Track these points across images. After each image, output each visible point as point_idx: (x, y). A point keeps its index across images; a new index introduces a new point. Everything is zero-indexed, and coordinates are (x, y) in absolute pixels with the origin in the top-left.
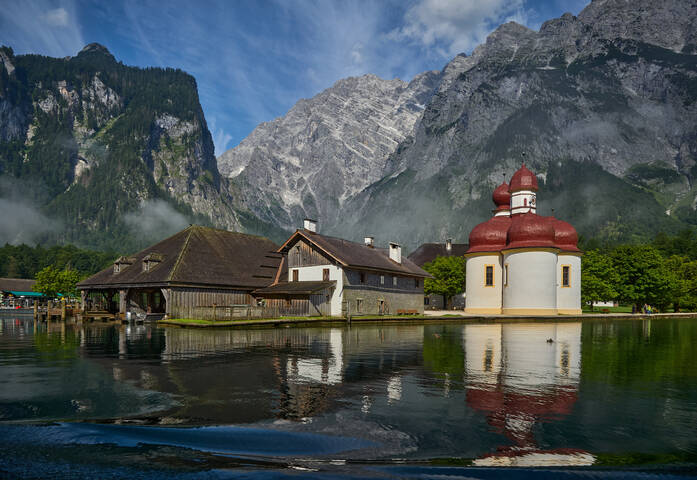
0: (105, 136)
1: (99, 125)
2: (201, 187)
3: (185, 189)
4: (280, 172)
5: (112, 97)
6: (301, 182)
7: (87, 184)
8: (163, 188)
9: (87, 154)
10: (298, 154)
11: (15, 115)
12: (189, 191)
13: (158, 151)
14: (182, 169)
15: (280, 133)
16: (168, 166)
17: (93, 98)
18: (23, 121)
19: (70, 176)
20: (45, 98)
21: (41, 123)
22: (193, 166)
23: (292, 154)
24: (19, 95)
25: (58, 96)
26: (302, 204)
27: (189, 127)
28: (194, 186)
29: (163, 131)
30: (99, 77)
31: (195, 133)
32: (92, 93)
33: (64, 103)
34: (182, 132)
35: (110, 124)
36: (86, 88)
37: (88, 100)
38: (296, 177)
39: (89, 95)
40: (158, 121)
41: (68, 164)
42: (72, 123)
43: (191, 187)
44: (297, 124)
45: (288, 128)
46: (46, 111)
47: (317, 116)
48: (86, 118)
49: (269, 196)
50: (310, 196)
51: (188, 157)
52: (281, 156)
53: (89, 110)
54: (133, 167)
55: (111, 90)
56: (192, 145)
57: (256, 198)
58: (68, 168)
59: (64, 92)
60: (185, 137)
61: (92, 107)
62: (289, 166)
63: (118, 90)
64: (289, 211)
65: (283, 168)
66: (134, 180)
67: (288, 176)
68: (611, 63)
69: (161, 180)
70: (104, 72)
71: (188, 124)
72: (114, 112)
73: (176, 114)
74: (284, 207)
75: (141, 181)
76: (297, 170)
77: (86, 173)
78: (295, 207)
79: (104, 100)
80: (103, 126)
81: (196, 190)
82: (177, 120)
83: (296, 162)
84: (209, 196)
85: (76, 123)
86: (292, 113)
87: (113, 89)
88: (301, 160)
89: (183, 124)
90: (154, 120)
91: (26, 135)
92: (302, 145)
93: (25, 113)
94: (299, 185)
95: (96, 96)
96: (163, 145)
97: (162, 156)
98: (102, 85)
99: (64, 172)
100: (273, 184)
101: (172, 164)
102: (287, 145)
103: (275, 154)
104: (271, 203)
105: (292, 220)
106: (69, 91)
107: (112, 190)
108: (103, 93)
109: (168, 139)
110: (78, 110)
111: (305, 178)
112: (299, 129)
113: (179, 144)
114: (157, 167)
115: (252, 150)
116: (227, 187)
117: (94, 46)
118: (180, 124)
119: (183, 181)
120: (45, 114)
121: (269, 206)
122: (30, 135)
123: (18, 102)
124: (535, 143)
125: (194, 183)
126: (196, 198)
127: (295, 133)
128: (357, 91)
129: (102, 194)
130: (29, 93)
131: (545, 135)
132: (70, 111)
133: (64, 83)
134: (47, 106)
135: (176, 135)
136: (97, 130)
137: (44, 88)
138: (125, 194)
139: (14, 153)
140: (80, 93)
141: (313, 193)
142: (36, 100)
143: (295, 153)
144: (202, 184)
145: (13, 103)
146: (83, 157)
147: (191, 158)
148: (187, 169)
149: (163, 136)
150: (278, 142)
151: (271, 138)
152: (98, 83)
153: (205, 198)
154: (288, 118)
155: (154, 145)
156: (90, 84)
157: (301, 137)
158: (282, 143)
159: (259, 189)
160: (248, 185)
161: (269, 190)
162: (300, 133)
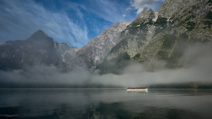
4: (96, 51)
6: (101, 54)
15: (97, 40)
23: (100, 46)
26: (99, 60)
38: (100, 52)
45: (100, 38)
47: (106, 35)
50: (102, 58)
52: (97, 47)
57: (86, 59)
62: (99, 50)
67: (98, 52)
68: (147, 25)
74: (94, 61)
76: (101, 50)
78: (97, 61)
83: (101, 48)
86: (101, 34)
92: (103, 43)
100: (93, 55)
102: (99, 43)
103: (95, 46)
104: (91, 60)
111: (102, 52)
112: (102, 38)
117: (38, 31)
124: (120, 49)
128: (119, 26)
131: (123, 46)
143: (101, 45)
150: (96, 43)
154: (100, 36)
158: (98, 43)
159: (88, 57)
160: (85, 56)
161: (91, 57)
162: (102, 40)
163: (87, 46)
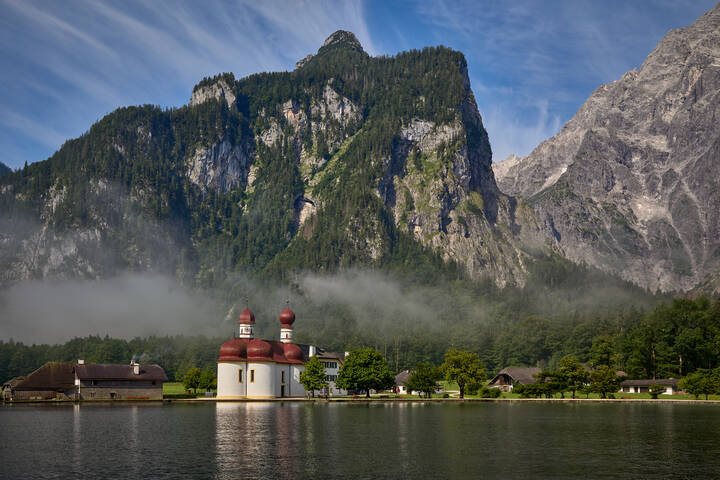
0: (337, 166)
1: (331, 151)
2: (461, 220)
3: (437, 226)
4: (630, 166)
5: (348, 109)
6: (670, 177)
7: (309, 236)
8: (405, 229)
9: (315, 194)
10: (666, 130)
11: (235, 157)
12: (443, 228)
13: (402, 176)
14: (433, 197)
15: (632, 98)
16: (415, 195)
17: (323, 116)
18: (243, 163)
19: (293, 227)
20: (268, 128)
21: (263, 162)
22: (451, 190)
23: (653, 131)
24: (240, 132)
25: (283, 122)
26: (669, 217)
27: (448, 133)
28: (450, 220)
29: (411, 144)
30: (331, 85)
31: (456, 139)
32: (323, 109)
33: (289, 130)
34: (438, 142)
35: (344, 147)
36: (317, 104)
37: (318, 119)
38: (661, 169)
39: (320, 113)
40: (405, 133)
41: (292, 211)
42: (298, 155)
43: (445, 221)
44: (663, 77)
45: (646, 86)
46: (268, 143)
47: (699, 56)
48: (315, 145)
49: (610, 209)
50: (686, 201)
51: (444, 177)
52: (632, 139)
53: (319, 132)
54: (363, 207)
55: (346, 100)
56: (452, 158)
57: (586, 216)
58: (291, 217)
59: (289, 115)
60: (441, 148)
61: (323, 128)
62: (647, 152)
63: (355, 98)
64: (645, 232)
65: (636, 159)
66: (363, 223)
67: (645, 170)
69: (404, 218)
70: (338, 78)
71: (446, 128)
72: (351, 130)
73: (429, 117)
74: (637, 227)
75: (373, 225)
76: (662, 157)
77: (310, 220)
78: (655, 224)
79: (338, 116)
80: (336, 151)
81: (454, 224)
82: (431, 125)
83: (660, 143)
84: (473, 232)
85: (304, 154)
86: (653, 59)
87: (349, 97)
88: (670, 138)
89: (439, 129)
90: (399, 130)
91: (246, 181)
92: (673, 112)
93: (245, 152)
94: (666, 184)
95: (328, 112)
96: (410, 165)
97: (408, 183)
98: (335, 95)
99: (286, 222)
100: (618, 189)
101: (421, 191)
102: (644, 116)
103: (621, 136)
104: (614, 221)
105: (650, 247)
106: (295, 112)
107: (334, 242)
108: (336, 106)
109: (418, 155)
110: (306, 136)
111: (678, 170)
113: (433, 159)
114: (400, 199)
115: (582, 135)
116: (512, 211)
117: (338, 35)
118: (434, 130)
119: (435, 215)
120: (269, 148)
121: (608, 227)
122: (251, 179)
123: (237, 141)
125: (452, 215)
126: (453, 238)
127: (660, 93)
129: (323, 248)
130: (250, 126)
132: (296, 139)
133: (289, 104)
134: (270, 138)
135: (429, 147)
136: (328, 157)
137: (266, 116)
138: (351, 245)
139: (233, 206)
140: (308, 111)
141: (692, 196)
142: (259, 133)
144: (464, 215)
145: (233, 144)
146: (310, 198)
147: (448, 179)
148: (441, 197)
149: (411, 153)
150: (627, 114)
151: (616, 110)
152: (330, 94)
153: (467, 236)
154: (646, 70)
155: (398, 168)
156: (320, 96)
157: (670, 98)
158: (635, 116)
159: (591, 201)
160: (573, 196)
161: (610, 200)
162: (668, 91)
163: (558, 145)
